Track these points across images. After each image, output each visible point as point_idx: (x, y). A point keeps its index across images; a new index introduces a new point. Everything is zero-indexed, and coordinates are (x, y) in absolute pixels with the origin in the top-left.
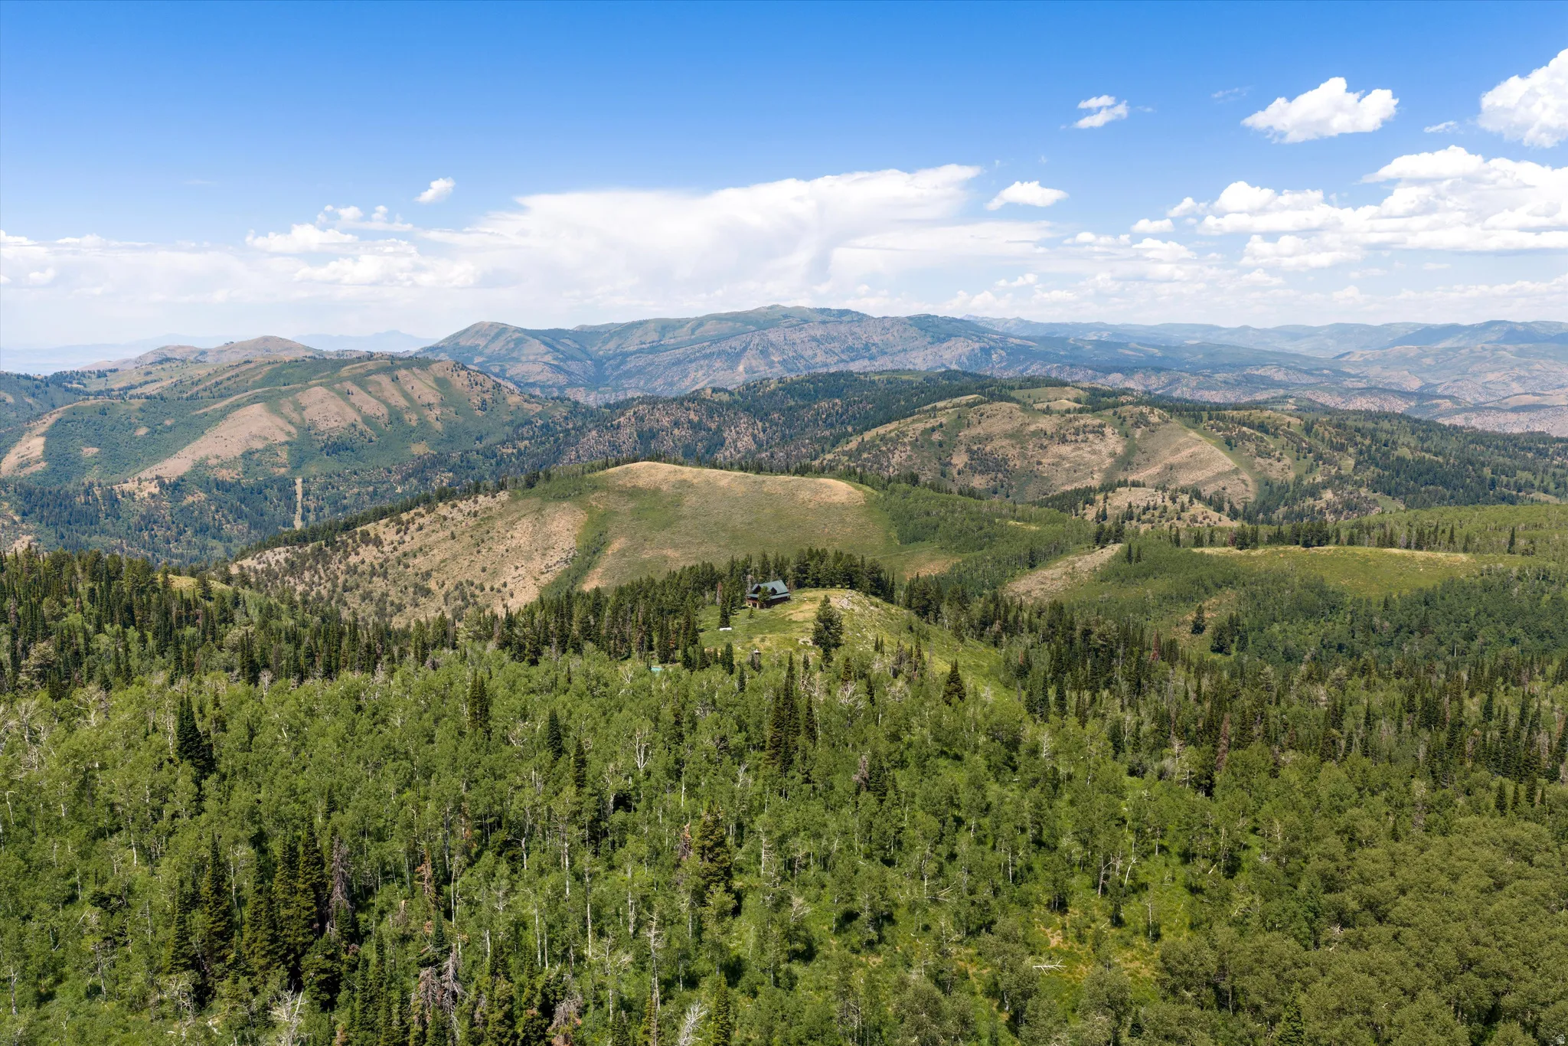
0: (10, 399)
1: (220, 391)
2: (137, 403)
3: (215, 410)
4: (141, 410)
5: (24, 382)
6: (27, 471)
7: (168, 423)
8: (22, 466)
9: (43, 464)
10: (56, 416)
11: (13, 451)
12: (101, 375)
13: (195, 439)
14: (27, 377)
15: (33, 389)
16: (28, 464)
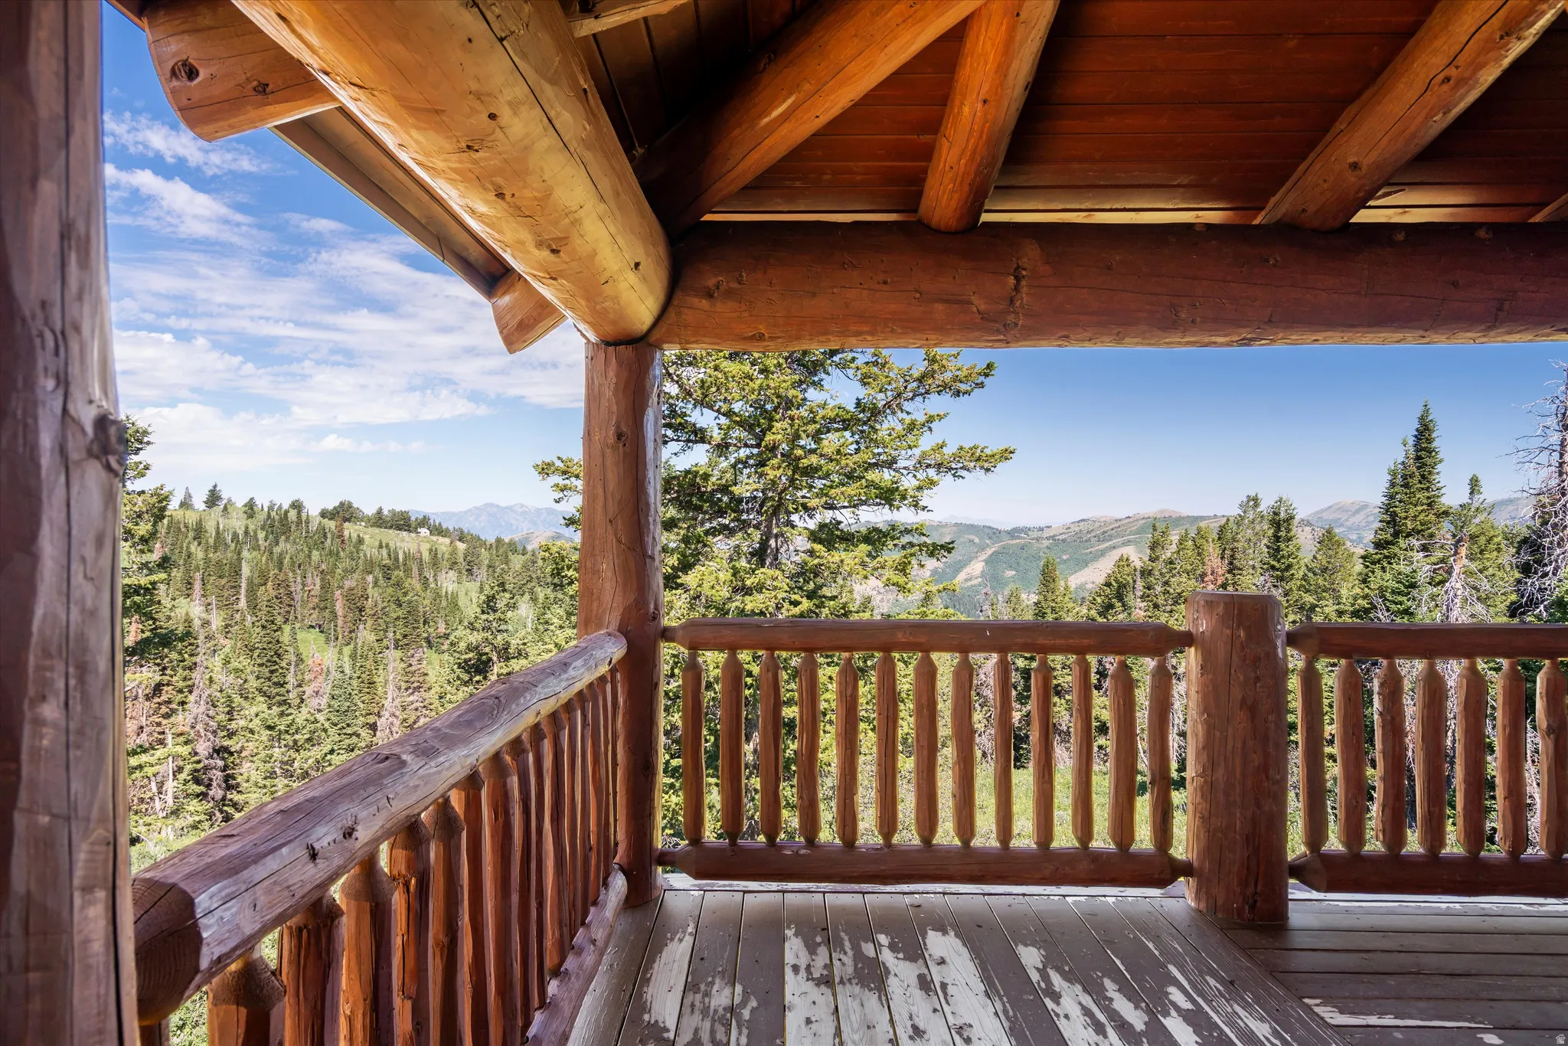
0: (977, 540)
1: (1104, 537)
2: (1046, 543)
3: (1098, 550)
4: (1048, 548)
5: (987, 531)
6: (970, 583)
7: (1065, 557)
8: (966, 580)
9: (980, 580)
10: (993, 550)
11: (965, 570)
12: (1041, 529)
13: (1080, 569)
14: (990, 527)
15: (991, 535)
16: (970, 579)
